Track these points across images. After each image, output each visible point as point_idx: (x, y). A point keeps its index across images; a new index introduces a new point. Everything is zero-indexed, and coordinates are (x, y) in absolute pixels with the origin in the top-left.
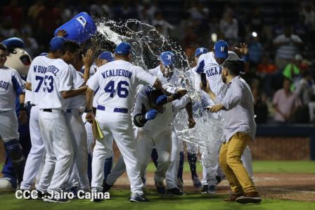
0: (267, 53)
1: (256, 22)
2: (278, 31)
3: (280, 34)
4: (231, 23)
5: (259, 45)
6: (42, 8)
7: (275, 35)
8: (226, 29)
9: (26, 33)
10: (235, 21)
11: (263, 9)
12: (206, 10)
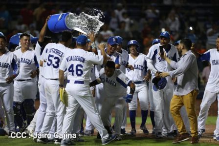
0: (200, 42)
1: (192, 19)
2: (208, 26)
3: (210, 28)
4: (174, 20)
5: (194, 36)
6: (44, 10)
7: (206, 29)
8: (170, 24)
9: (32, 27)
10: (177, 19)
11: (197, 11)
12: (157, 11)
